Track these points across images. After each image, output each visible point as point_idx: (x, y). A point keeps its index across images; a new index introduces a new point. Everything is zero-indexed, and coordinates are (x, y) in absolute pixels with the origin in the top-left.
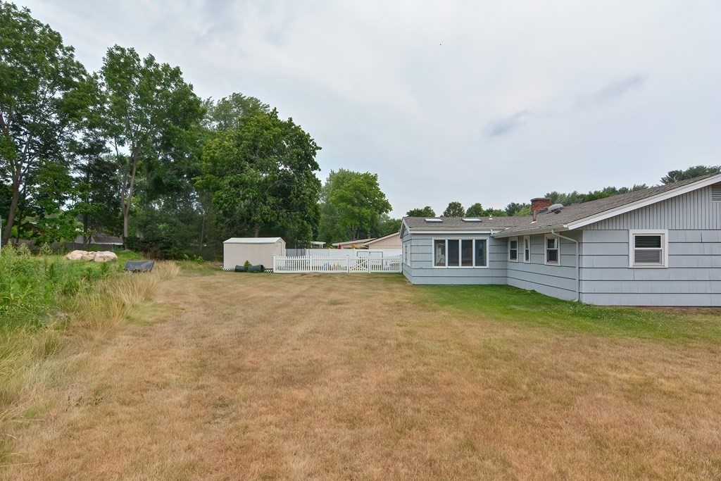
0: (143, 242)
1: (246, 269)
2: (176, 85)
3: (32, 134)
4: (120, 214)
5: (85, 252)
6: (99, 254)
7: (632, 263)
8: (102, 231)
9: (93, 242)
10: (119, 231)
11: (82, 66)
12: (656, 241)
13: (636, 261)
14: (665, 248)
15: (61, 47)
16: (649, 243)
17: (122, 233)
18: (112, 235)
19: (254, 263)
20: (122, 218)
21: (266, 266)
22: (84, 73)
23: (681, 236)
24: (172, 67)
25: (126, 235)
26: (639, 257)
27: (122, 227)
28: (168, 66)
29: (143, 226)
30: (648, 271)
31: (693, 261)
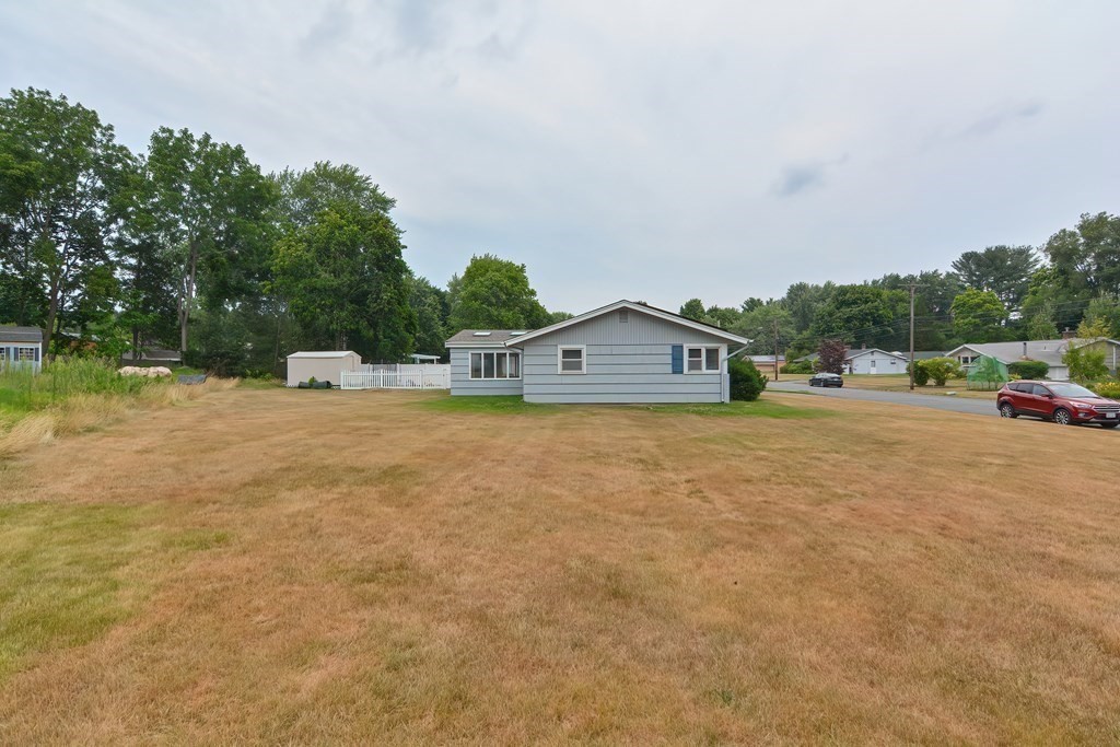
0: (203, 357)
1: (312, 385)
2: (240, 167)
3: (71, 231)
4: (177, 323)
5: (137, 369)
6: (152, 369)
7: (560, 371)
8: (156, 344)
9: (144, 357)
10: (176, 346)
11: (125, 148)
12: (578, 353)
13: (564, 369)
14: (584, 359)
15: (99, 126)
16: (572, 355)
17: (180, 345)
18: (167, 348)
19: (321, 379)
20: (180, 328)
21: (333, 383)
22: (128, 156)
23: (595, 350)
24: (233, 146)
25: (184, 349)
26: (566, 366)
27: (180, 339)
28: (228, 146)
29: (204, 337)
30: (572, 378)
31: (605, 369)
